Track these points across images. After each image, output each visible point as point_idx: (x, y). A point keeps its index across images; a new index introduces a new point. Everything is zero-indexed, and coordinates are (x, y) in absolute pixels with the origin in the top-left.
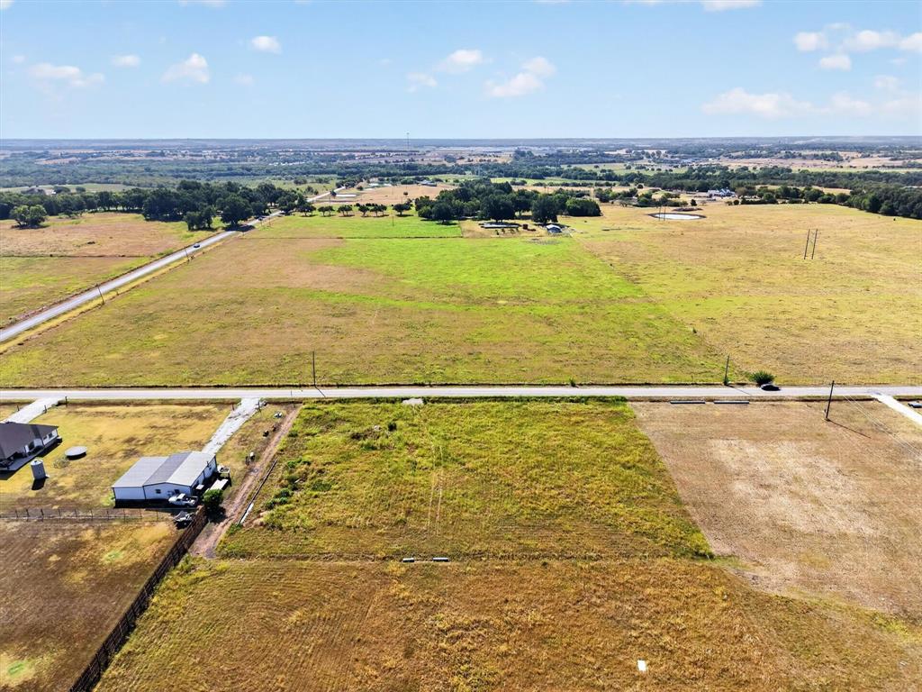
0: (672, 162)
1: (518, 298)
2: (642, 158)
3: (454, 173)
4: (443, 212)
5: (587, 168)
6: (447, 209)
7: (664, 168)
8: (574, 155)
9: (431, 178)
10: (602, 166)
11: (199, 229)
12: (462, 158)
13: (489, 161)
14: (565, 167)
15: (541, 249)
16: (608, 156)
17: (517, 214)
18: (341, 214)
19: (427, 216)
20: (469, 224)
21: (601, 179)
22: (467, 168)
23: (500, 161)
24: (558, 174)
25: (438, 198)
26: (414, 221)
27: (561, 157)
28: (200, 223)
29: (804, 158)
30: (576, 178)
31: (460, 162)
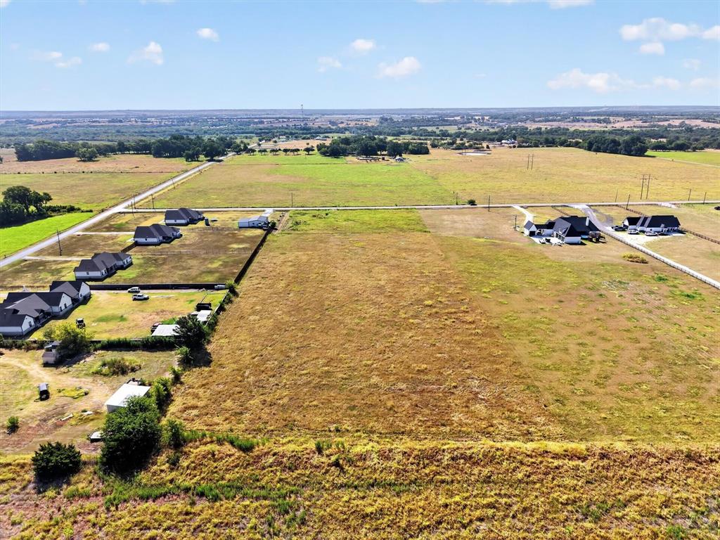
0: (492, 125)
1: (377, 185)
2: (471, 122)
3: (338, 133)
4: (334, 152)
5: (430, 129)
6: (337, 149)
7: (484, 128)
8: (423, 120)
9: (322, 135)
10: (441, 128)
11: (192, 161)
12: (342, 123)
13: (362, 124)
14: (415, 129)
15: (390, 168)
16: (447, 121)
17: (379, 153)
18: (272, 153)
19: (324, 154)
20: (350, 158)
21: (438, 136)
22: (346, 129)
23: (370, 125)
24: (410, 133)
25: (331, 144)
26: (317, 157)
27: (413, 121)
28: (192, 157)
29: (586, 121)
30: (421, 136)
31: (341, 126)
